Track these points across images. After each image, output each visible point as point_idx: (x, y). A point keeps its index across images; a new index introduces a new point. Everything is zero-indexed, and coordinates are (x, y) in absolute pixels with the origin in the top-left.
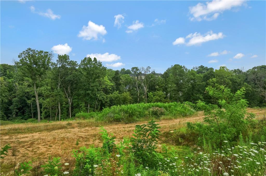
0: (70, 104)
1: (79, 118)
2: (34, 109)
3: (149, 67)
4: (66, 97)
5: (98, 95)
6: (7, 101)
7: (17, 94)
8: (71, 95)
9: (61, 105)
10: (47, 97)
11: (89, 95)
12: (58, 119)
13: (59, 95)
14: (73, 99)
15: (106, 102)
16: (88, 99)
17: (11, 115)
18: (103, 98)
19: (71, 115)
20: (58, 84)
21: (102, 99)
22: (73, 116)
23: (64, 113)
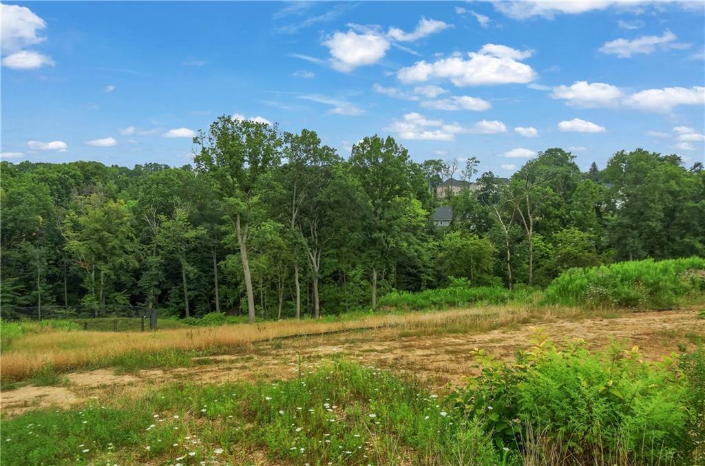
0: (316, 270)
3: (473, 158)
7: (156, 245)
16: (372, 257)
17: (144, 305)
20: (291, 215)
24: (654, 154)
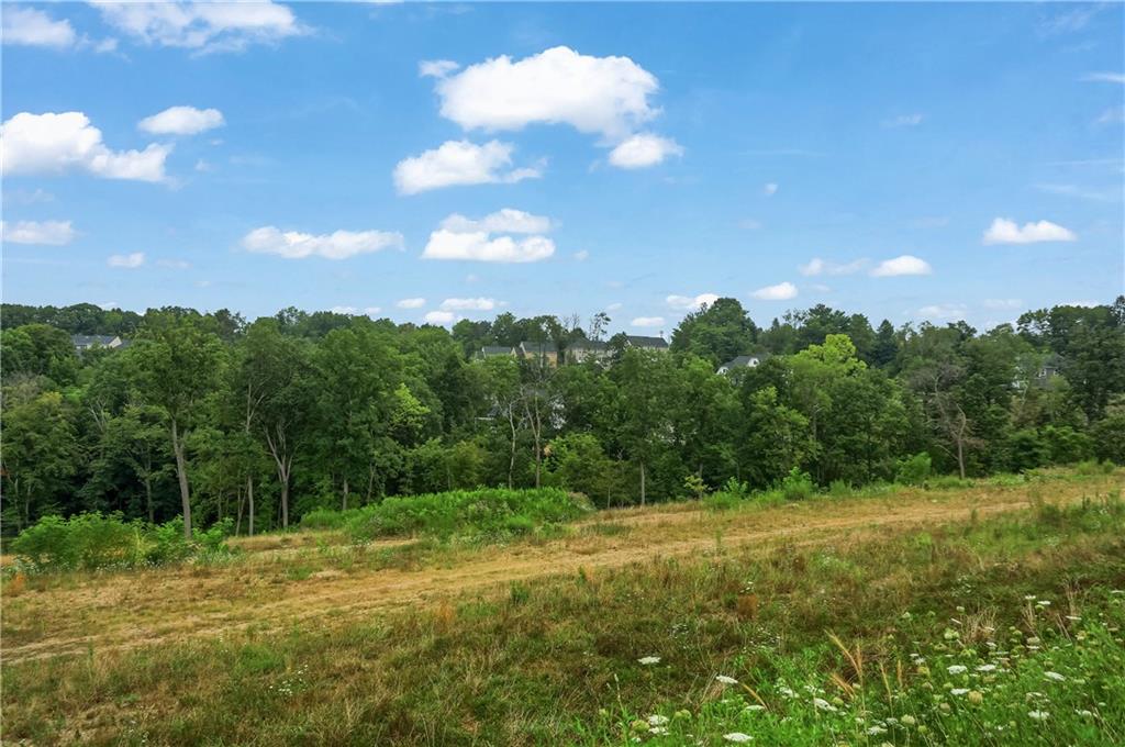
0: (286, 479)
1: (310, 526)
2: (155, 496)
3: (602, 315)
4: (270, 458)
5: (376, 453)
6: (73, 471)
7: (102, 446)
8: (287, 452)
9: (256, 484)
10: (208, 456)
11: (347, 452)
12: (244, 532)
13: (250, 452)
14: (294, 464)
15: (402, 475)
16: (341, 466)
18: (391, 460)
19: (289, 515)
20: (246, 419)
21: (388, 463)
22: (295, 520)
23: (263, 510)
24: (838, 312)
